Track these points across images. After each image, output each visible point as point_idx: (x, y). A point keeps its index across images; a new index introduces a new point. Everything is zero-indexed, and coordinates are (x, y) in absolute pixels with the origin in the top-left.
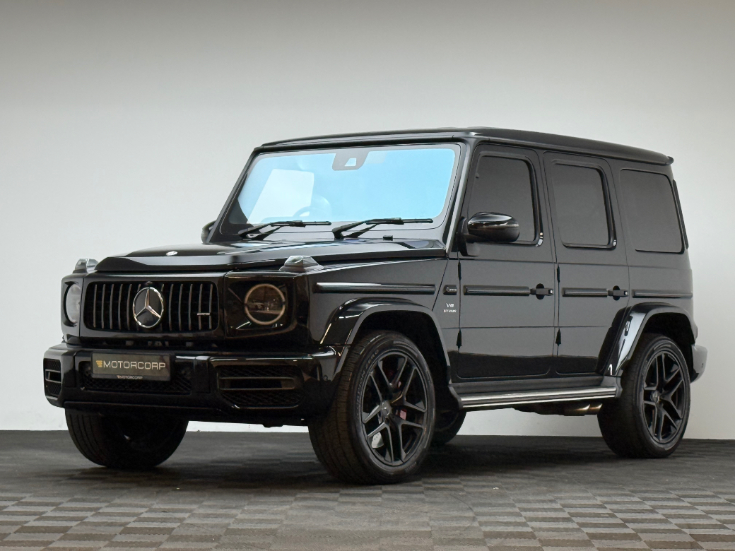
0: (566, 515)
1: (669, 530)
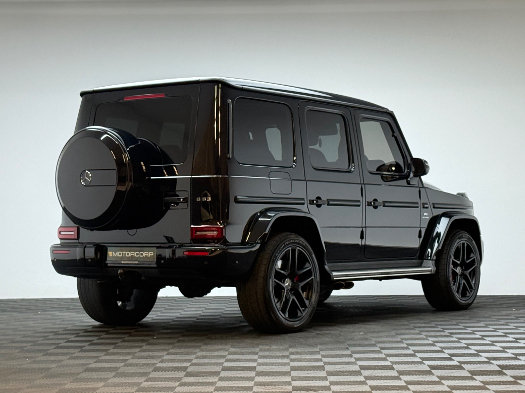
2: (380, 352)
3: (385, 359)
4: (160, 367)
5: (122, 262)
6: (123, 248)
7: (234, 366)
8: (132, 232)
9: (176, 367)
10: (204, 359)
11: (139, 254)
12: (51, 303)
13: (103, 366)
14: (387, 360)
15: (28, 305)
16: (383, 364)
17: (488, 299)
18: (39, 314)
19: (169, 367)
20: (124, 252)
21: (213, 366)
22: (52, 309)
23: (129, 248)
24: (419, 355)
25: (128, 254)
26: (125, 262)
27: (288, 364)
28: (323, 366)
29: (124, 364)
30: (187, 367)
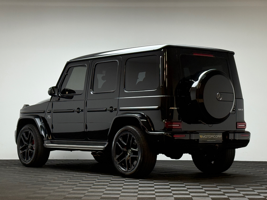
0: (203, 191)
1: (240, 196)
2: (187, 190)
3: (189, 194)
4: (67, 197)
5: (208, 141)
6: (207, 133)
7: (107, 197)
8: (210, 125)
9: (76, 197)
10: (92, 193)
11: (215, 136)
12: (14, 162)
13: (37, 196)
14: (190, 195)
15: (2, 163)
16: (187, 197)
17: (251, 163)
18: (7, 168)
19: (72, 197)
20: (208, 136)
21: (96, 197)
22: (14, 166)
23: (210, 133)
24: (207, 192)
25: (210, 136)
26: (209, 141)
27: (136, 196)
28: (155, 198)
29: (48, 195)
30: (82, 197)
